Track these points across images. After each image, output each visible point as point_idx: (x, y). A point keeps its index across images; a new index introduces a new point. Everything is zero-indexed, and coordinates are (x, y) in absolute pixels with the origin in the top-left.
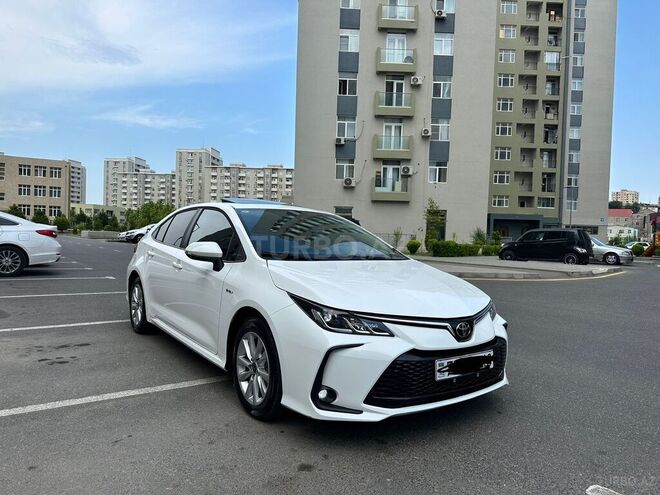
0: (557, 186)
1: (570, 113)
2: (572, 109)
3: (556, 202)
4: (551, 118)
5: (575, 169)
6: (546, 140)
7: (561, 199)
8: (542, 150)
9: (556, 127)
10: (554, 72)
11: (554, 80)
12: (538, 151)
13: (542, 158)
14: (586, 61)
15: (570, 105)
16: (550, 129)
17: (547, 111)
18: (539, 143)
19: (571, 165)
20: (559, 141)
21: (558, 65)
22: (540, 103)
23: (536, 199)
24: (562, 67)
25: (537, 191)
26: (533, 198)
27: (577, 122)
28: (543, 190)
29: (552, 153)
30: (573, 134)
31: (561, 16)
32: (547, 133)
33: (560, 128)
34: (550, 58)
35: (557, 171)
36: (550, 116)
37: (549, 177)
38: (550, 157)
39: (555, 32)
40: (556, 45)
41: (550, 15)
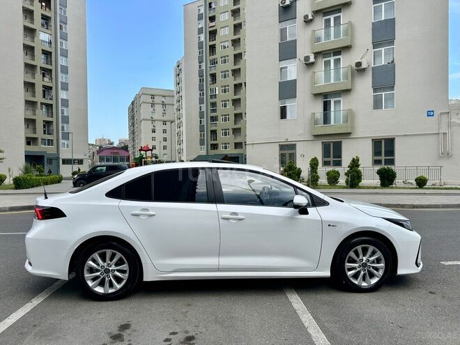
0: (55, 131)
1: (60, 80)
2: (62, 78)
3: (55, 142)
4: (47, 81)
5: (66, 120)
6: (44, 97)
7: (58, 140)
8: (42, 104)
9: (51, 88)
10: (47, 48)
11: (47, 54)
12: (39, 104)
13: (42, 109)
14: (70, 45)
15: (60, 75)
16: (47, 89)
17: (44, 76)
18: (39, 98)
19: (63, 117)
20: (54, 99)
21: (50, 43)
22: (38, 69)
23: (40, 141)
24: (53, 44)
25: (40, 134)
26: (37, 138)
27: (65, 87)
28: (45, 133)
29: (49, 106)
30: (63, 95)
31: (50, 9)
32: (44, 92)
33: (54, 89)
34: (43, 36)
35: (54, 119)
36: (46, 79)
37: (47, 124)
38: (48, 109)
39: (46, 19)
40: (47, 29)
41: (42, 5)
